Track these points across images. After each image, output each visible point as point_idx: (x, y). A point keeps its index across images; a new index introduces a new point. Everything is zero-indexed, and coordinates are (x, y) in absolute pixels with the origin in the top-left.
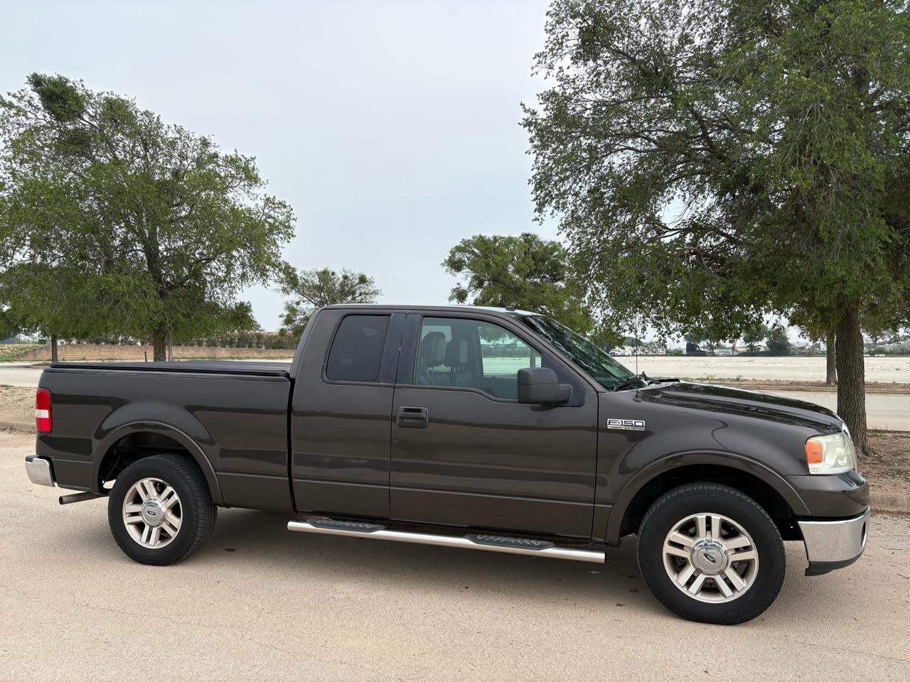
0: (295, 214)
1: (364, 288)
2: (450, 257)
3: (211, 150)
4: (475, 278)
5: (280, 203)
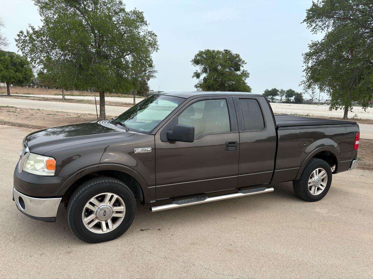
0: (158, 39)
1: (151, 69)
2: (195, 58)
3: (122, 7)
4: (204, 68)
5: (154, 34)
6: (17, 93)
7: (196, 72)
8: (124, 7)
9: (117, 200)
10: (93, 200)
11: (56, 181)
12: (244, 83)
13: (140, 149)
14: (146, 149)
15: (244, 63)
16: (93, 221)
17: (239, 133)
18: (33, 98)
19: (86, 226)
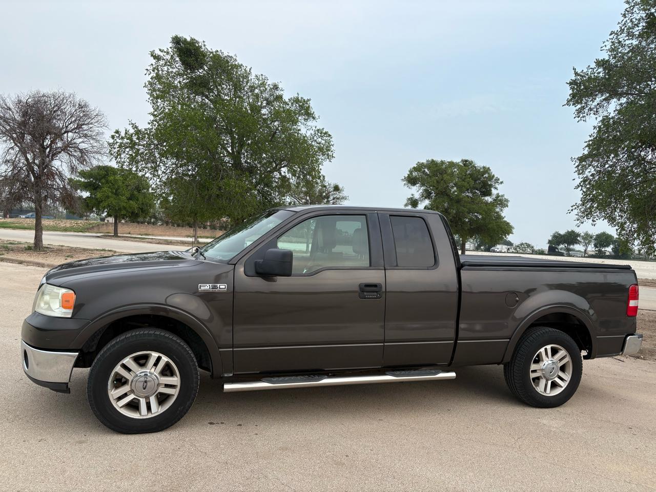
1: (337, 195)
2: (408, 175)
3: (278, 93)
4: (426, 191)
5: (326, 133)
6: (129, 233)
7: (411, 198)
8: (282, 92)
9: (167, 365)
10: (128, 361)
11: (72, 326)
12: (499, 217)
13: (208, 285)
14: (218, 286)
15: (498, 183)
16: (125, 395)
17: (385, 270)
18: (150, 240)
19: (114, 403)
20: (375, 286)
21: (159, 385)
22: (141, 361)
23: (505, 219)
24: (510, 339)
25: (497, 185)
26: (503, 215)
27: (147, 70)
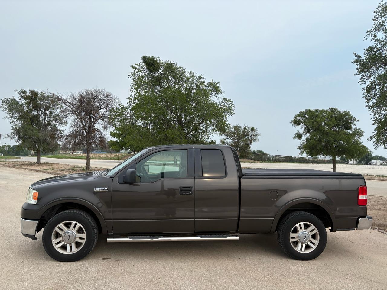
0: (234, 104)
1: (253, 133)
2: (294, 119)
3: (202, 80)
4: (306, 128)
5: (229, 100)
7: (297, 133)
8: (204, 80)
9: (80, 228)
10: (61, 225)
11: (36, 208)
12: (358, 143)
13: (99, 188)
14: (104, 189)
15: (356, 121)
16: (60, 242)
17: (195, 179)
19: (54, 245)
20: (189, 187)
21: (76, 237)
22: (68, 225)
23: (362, 144)
24: (274, 218)
25: (355, 122)
26: (361, 141)
27: (129, 75)
